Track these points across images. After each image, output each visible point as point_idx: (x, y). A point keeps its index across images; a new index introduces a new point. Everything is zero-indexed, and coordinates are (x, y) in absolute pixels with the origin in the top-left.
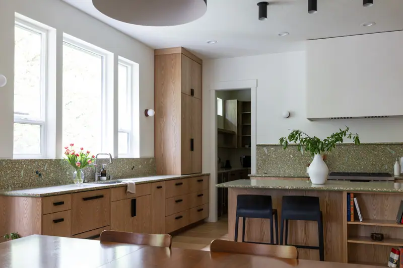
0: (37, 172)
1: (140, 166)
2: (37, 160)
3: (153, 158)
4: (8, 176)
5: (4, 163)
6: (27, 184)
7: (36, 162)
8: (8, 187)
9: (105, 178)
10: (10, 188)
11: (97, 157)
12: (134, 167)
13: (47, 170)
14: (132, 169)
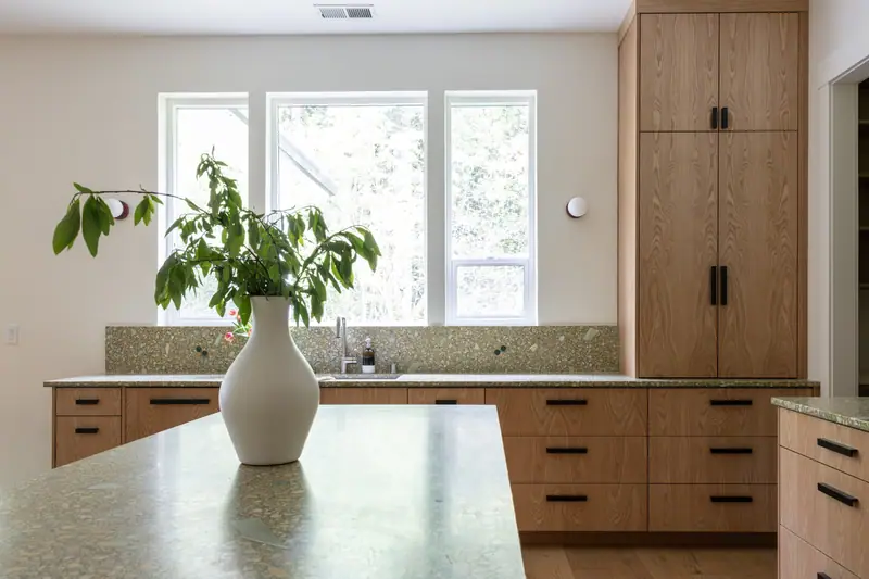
0: (199, 349)
1: (534, 348)
2: (198, 329)
3: (600, 328)
4: (141, 352)
5: (134, 332)
6: (177, 367)
7: (196, 333)
8: (140, 369)
9: (368, 369)
10: (144, 370)
11: (344, 324)
12: (503, 348)
13: (220, 345)
14: (497, 352)
